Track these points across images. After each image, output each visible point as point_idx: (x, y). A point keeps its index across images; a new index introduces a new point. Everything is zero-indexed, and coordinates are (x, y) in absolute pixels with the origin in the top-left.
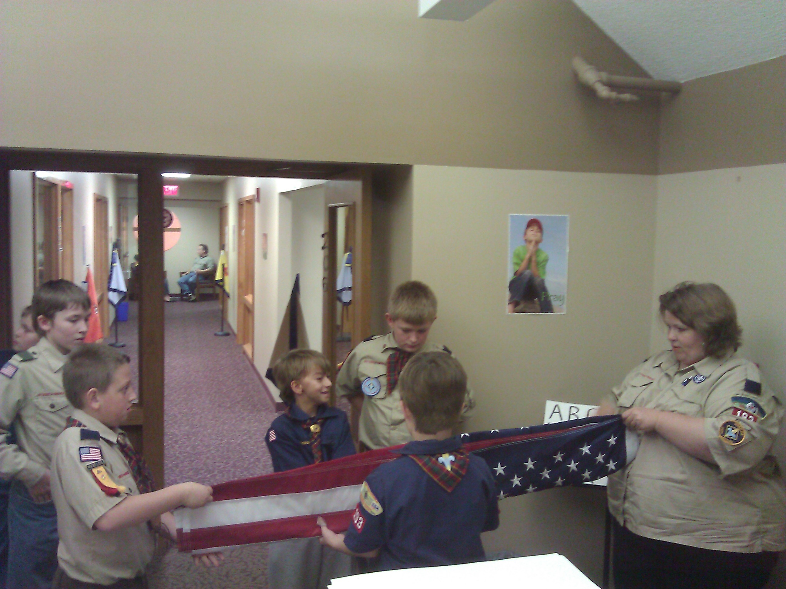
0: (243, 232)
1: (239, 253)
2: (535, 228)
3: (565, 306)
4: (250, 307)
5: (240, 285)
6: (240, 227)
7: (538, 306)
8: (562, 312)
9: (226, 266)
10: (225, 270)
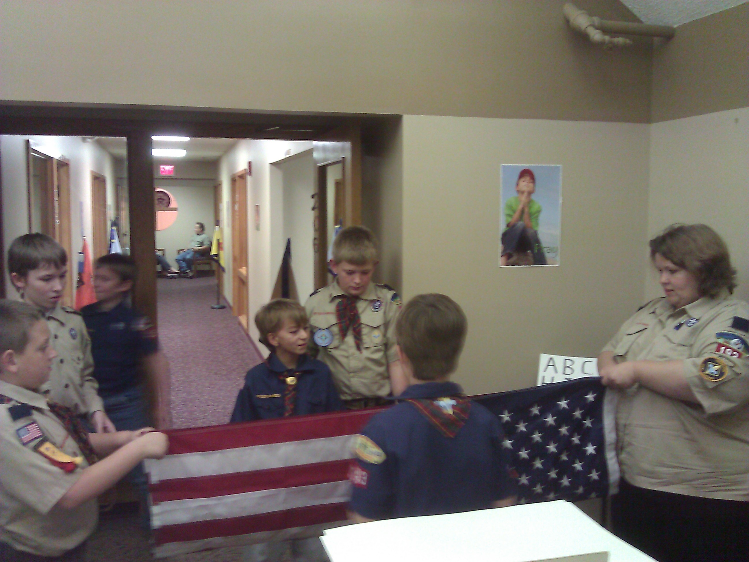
0: (237, 207)
1: (233, 228)
2: (528, 178)
3: (558, 258)
4: (244, 279)
5: (235, 259)
6: (233, 202)
7: (531, 259)
8: (556, 264)
9: (220, 241)
10: (220, 245)
